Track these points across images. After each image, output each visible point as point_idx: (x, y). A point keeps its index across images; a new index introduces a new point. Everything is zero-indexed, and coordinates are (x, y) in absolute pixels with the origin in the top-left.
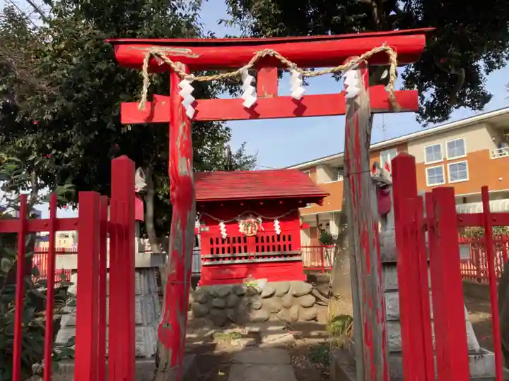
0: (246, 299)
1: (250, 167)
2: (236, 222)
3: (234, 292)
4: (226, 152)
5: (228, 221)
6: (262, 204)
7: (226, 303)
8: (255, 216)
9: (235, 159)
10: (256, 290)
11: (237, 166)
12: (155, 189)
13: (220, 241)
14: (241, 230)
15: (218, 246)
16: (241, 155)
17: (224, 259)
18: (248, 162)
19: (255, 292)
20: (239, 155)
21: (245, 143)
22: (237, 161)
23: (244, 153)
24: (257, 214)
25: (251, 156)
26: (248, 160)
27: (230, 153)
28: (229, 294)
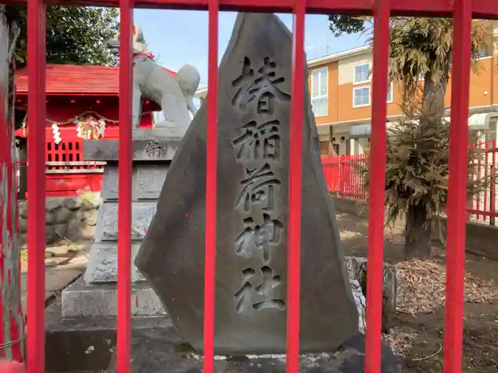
0: (79, 214)
2: (74, 125)
3: (66, 206)
5: (63, 123)
6: (98, 102)
7: (55, 217)
8: (97, 119)
10: (92, 204)
13: (53, 147)
14: (79, 135)
15: (50, 152)
17: (57, 167)
19: (91, 207)
24: (100, 116)
28: (59, 208)
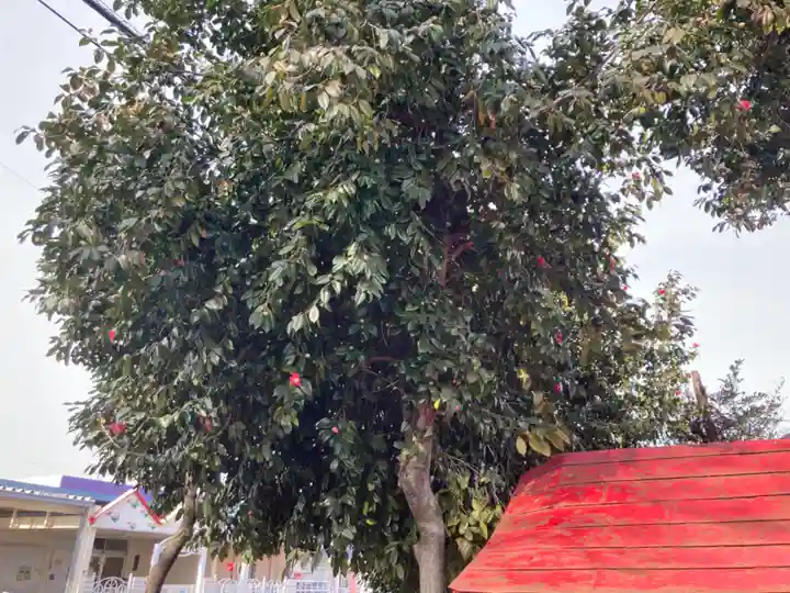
1: (766, 422)
4: (691, 387)
9: (716, 406)
11: (727, 424)
12: (445, 517)
16: (733, 395)
18: (755, 411)
20: (727, 395)
21: (738, 362)
22: (725, 410)
23: (740, 388)
25: (761, 395)
26: (758, 404)
27: (702, 391)
